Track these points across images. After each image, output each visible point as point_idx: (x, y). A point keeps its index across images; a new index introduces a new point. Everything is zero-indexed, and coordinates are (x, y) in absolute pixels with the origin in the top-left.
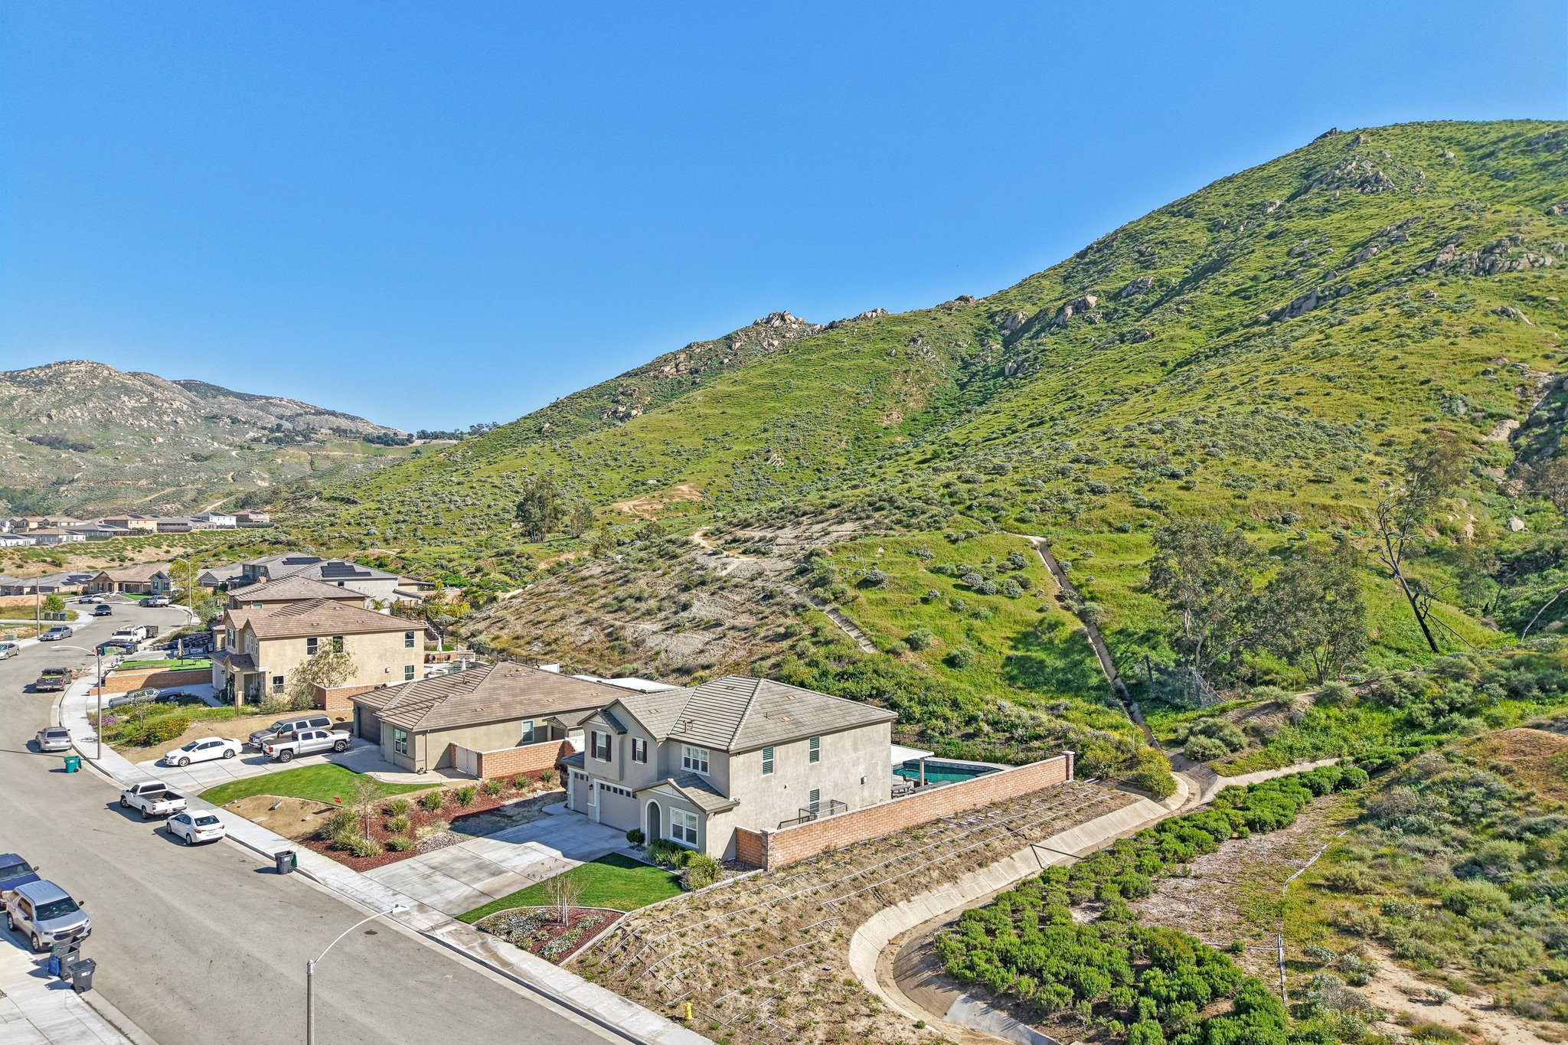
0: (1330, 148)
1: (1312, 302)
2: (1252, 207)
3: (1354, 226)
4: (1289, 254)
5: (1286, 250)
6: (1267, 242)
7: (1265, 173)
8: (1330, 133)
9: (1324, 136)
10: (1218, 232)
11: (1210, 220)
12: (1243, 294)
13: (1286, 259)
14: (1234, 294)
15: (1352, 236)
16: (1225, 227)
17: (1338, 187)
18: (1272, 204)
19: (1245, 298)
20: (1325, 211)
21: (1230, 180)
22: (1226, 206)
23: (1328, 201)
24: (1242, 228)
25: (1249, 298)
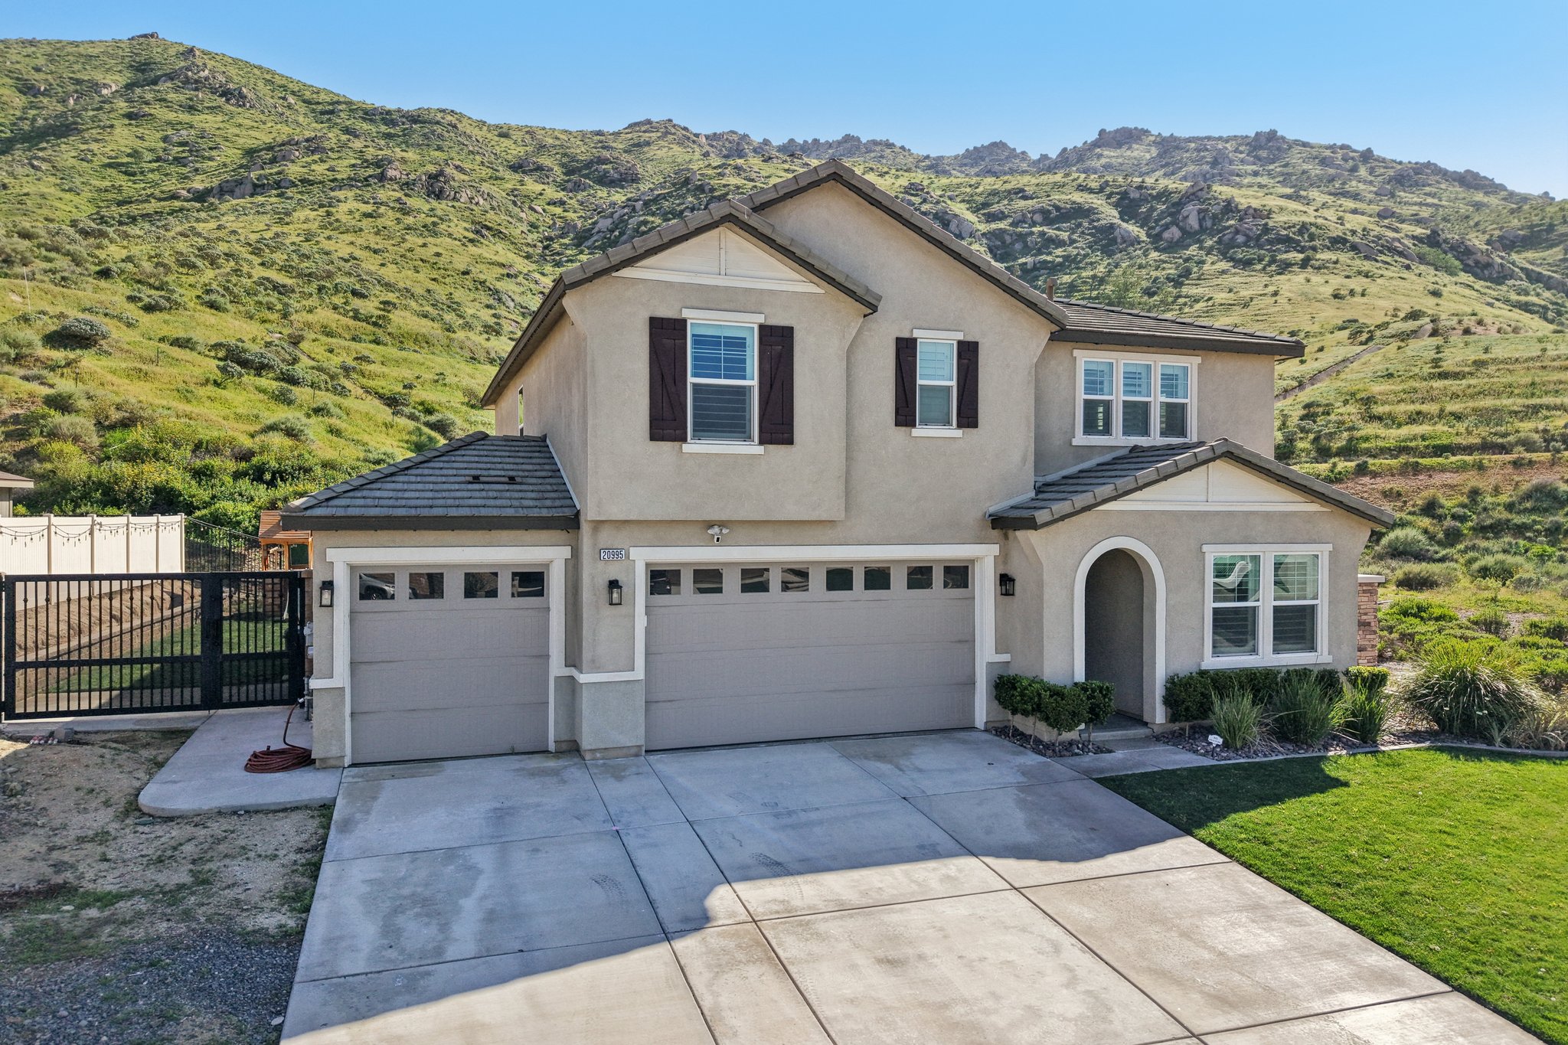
0: (159, 50)
1: (249, 188)
2: (78, 82)
3: (236, 131)
4: (165, 139)
5: (159, 135)
6: (127, 122)
7: (81, 50)
8: (152, 36)
9: (145, 36)
10: (34, 96)
11: (18, 79)
12: (124, 169)
13: (163, 145)
14: (110, 165)
15: (241, 141)
16: (43, 94)
17: (196, 89)
18: (105, 86)
19: (126, 173)
20: (191, 109)
21: (32, 43)
22: (38, 70)
23: (191, 99)
24: (71, 101)
25: (133, 174)
